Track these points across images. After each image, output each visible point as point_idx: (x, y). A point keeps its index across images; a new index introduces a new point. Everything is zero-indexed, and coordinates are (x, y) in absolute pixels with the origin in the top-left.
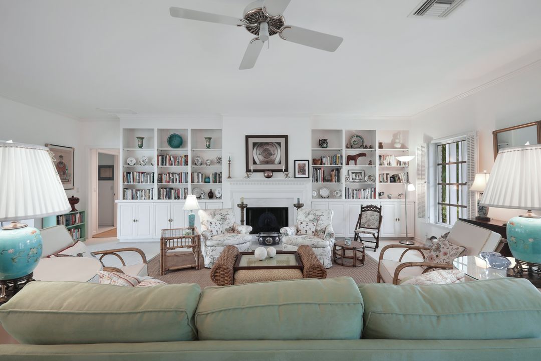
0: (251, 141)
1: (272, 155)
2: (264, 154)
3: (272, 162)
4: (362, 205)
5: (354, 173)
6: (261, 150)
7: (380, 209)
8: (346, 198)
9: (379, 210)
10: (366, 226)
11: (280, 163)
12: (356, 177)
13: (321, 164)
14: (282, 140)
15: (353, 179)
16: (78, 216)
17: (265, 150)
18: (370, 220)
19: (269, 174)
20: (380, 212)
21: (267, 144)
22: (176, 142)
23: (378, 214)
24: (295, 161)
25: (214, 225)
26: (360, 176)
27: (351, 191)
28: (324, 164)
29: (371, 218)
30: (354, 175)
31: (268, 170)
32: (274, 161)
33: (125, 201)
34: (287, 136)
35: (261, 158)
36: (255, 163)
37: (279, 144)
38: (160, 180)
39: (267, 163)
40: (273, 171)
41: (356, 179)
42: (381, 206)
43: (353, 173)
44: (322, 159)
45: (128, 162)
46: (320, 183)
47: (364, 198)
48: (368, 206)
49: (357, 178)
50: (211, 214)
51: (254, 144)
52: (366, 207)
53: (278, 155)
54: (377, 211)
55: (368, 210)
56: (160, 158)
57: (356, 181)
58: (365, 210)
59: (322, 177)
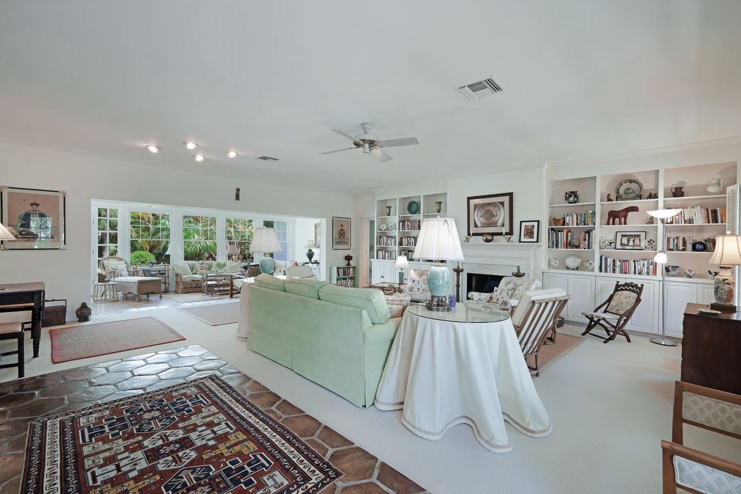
0: (472, 202)
1: (494, 216)
2: (486, 216)
3: (495, 224)
4: (618, 282)
5: (625, 236)
6: (483, 211)
7: (641, 289)
8: (601, 271)
9: (638, 290)
10: (614, 311)
11: (503, 225)
12: (628, 241)
13: (564, 224)
14: (506, 199)
15: (622, 244)
16: (351, 269)
17: (488, 212)
18: (622, 303)
19: (490, 237)
20: (639, 294)
21: (489, 204)
22: (414, 208)
23: (636, 295)
24: (521, 222)
25: (416, 283)
26: (637, 241)
27: (610, 261)
28: (568, 224)
29: (624, 301)
30: (625, 241)
31: (488, 234)
32: (496, 223)
33: (378, 260)
34: (512, 193)
35: (483, 220)
36: (476, 226)
37: (502, 204)
38: (401, 244)
39: (489, 225)
40: (493, 234)
41: (627, 245)
42: (642, 285)
43: (623, 236)
44: (564, 218)
45: (381, 228)
46: (562, 250)
47: (635, 273)
48: (627, 284)
49: (631, 243)
50: (419, 273)
51: (476, 206)
52: (623, 286)
53: (502, 216)
54: (636, 292)
55: (626, 290)
56: (401, 223)
57: (627, 247)
58: (622, 290)
59: (565, 241)
